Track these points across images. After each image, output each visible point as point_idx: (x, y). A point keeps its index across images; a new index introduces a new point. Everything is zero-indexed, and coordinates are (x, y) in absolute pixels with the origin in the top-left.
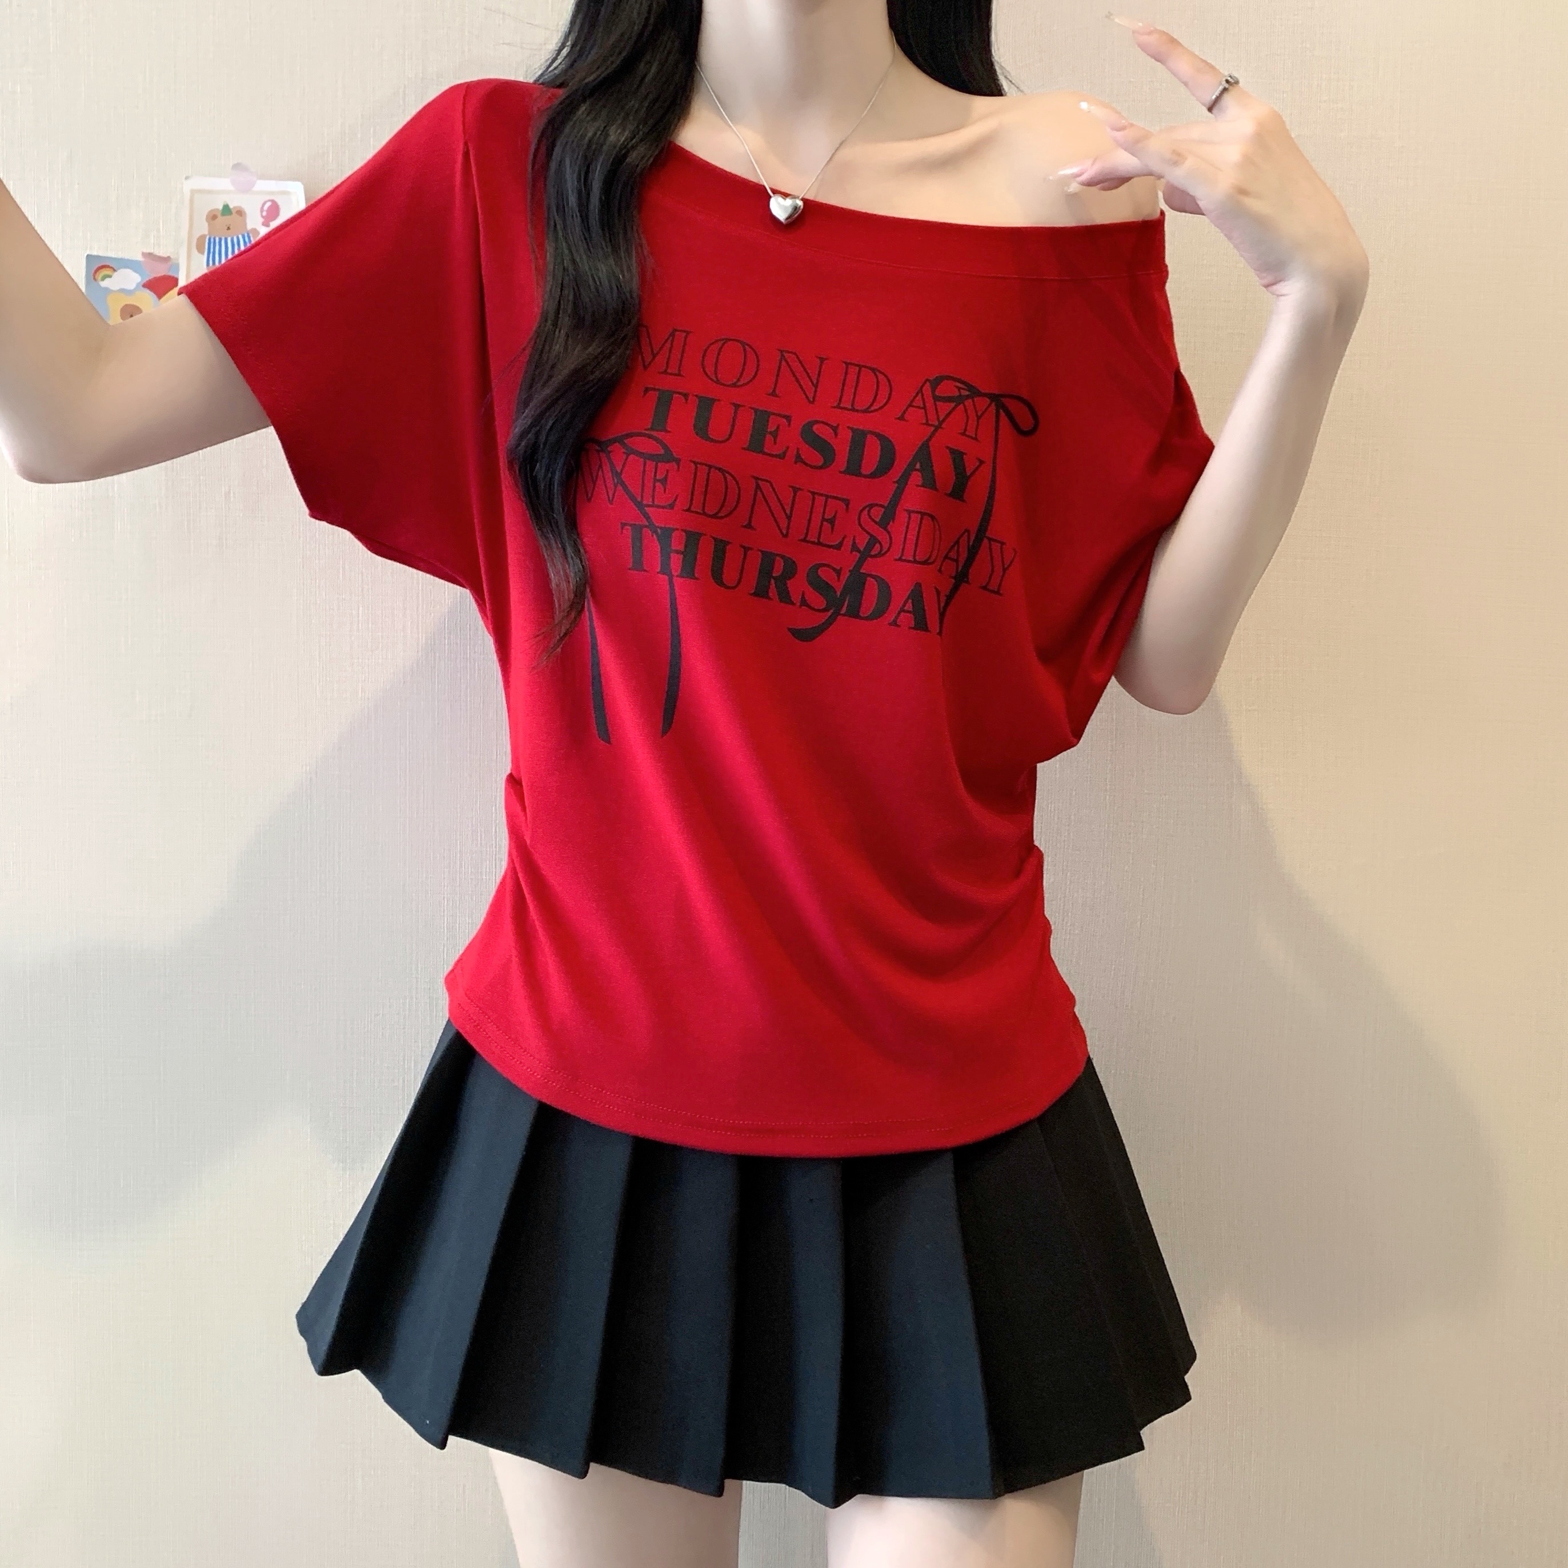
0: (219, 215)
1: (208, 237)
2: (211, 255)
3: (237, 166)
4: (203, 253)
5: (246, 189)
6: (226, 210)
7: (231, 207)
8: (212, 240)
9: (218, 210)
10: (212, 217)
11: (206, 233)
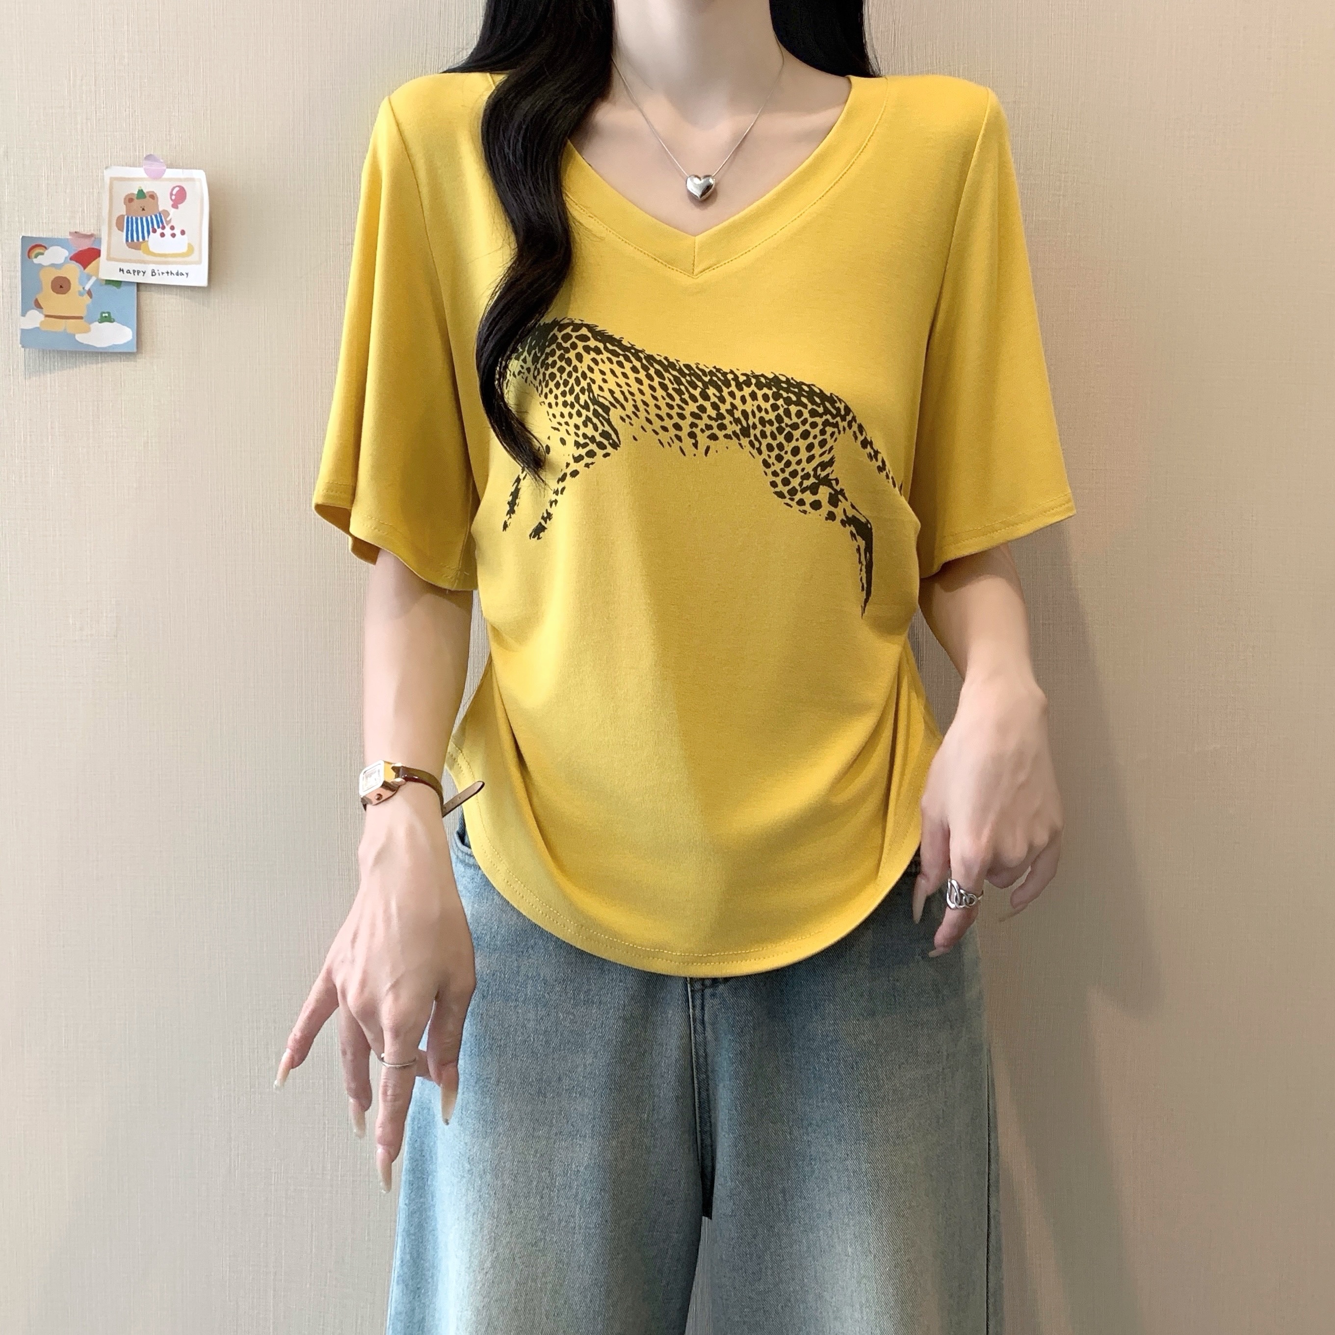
0: (135, 197)
1: (126, 217)
2: (130, 233)
3: (149, 157)
4: (122, 231)
5: (157, 176)
6: (141, 194)
7: (145, 191)
8: (130, 220)
9: (133, 194)
10: (129, 200)
11: (125, 213)
